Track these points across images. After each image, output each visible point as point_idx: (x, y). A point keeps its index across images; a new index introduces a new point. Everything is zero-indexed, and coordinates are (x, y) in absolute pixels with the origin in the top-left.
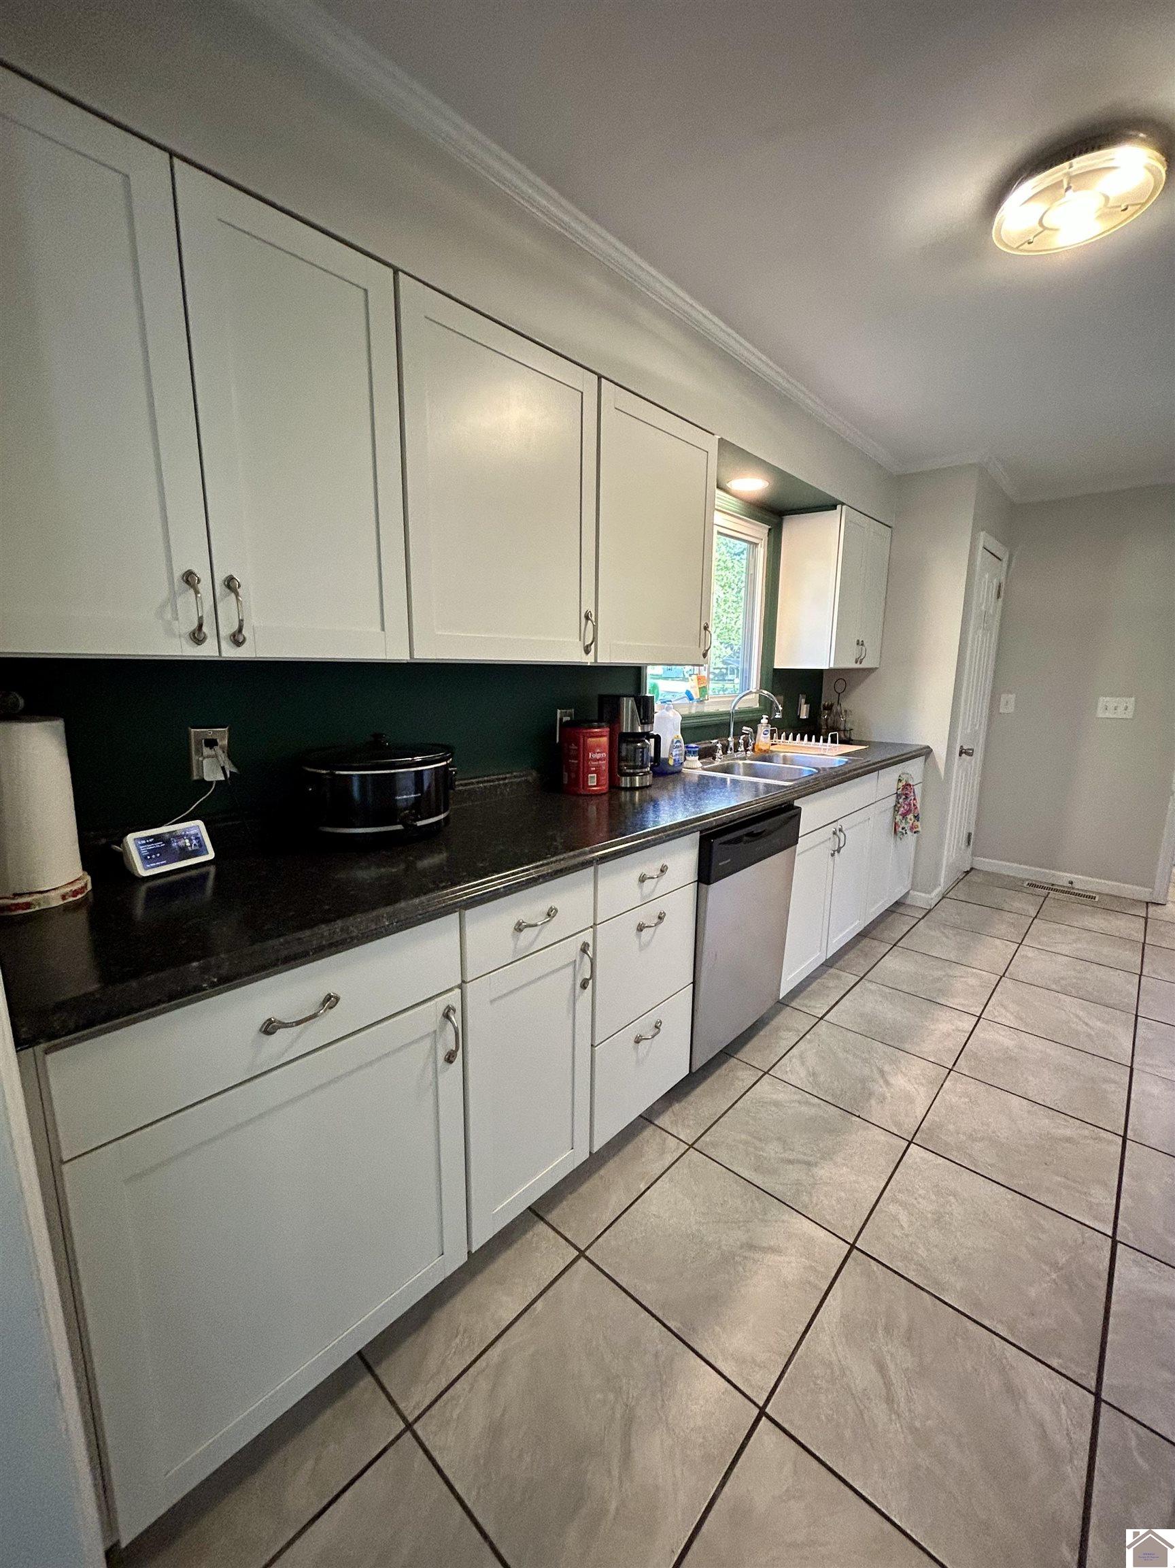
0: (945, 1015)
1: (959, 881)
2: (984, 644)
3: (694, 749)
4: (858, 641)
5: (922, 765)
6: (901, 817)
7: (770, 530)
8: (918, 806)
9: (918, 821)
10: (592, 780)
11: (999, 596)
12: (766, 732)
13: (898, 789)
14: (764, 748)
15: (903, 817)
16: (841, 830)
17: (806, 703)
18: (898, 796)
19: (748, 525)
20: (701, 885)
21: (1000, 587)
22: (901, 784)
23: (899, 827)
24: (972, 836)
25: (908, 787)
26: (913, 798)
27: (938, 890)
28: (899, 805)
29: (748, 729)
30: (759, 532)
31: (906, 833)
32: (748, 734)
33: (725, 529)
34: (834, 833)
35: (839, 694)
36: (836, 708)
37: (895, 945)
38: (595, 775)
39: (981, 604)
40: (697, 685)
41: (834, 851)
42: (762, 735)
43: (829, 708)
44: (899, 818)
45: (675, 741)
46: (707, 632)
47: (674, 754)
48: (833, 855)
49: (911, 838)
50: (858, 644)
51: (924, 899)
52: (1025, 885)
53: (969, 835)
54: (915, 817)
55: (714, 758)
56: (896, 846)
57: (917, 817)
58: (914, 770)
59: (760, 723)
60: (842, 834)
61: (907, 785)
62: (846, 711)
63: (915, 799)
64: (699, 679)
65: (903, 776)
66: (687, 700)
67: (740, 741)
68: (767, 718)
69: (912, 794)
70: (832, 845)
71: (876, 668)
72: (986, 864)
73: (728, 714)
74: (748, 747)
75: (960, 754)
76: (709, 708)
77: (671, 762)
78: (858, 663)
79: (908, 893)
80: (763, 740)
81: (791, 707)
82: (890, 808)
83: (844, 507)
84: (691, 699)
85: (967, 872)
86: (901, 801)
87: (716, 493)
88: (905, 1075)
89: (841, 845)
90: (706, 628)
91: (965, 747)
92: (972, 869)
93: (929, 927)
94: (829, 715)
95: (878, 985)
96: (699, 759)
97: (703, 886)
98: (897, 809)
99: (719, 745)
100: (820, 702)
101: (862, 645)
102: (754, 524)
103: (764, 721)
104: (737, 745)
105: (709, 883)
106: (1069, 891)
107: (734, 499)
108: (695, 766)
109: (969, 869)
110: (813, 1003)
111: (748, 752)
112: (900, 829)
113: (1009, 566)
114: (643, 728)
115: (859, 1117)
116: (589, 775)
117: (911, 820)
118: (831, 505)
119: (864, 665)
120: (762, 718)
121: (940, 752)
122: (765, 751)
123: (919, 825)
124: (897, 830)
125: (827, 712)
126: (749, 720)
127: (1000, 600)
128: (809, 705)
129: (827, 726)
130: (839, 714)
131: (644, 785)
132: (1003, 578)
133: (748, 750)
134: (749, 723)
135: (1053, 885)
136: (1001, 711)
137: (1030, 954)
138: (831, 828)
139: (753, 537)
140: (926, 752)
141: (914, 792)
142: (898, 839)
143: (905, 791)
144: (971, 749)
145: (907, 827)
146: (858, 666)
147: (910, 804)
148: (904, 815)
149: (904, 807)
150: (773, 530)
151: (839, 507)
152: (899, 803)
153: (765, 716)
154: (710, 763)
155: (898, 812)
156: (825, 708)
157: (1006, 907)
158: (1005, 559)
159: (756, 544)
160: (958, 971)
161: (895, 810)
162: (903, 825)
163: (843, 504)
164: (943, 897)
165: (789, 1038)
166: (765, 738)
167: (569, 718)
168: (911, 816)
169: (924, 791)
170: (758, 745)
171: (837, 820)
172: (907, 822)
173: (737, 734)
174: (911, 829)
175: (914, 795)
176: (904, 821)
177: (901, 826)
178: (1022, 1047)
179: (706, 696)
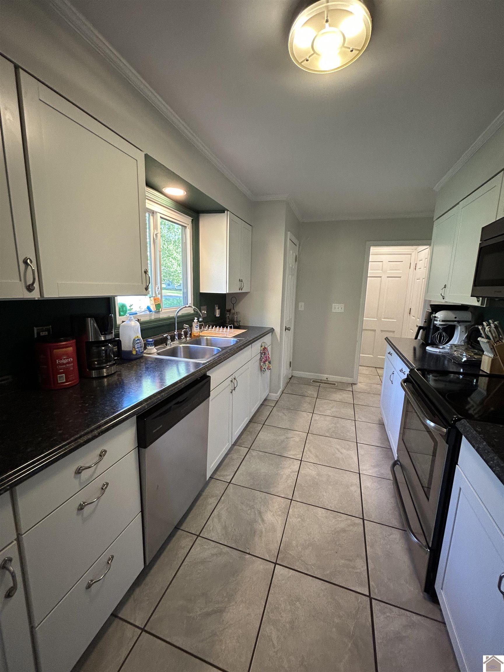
0: (288, 462)
1: (288, 383)
2: (292, 281)
3: (151, 342)
4: (240, 279)
5: (271, 336)
6: (263, 363)
7: (192, 220)
8: (270, 357)
9: (270, 364)
10: (62, 379)
11: (296, 261)
12: (197, 327)
13: (261, 350)
14: (196, 335)
15: (264, 363)
16: (235, 379)
17: (218, 309)
18: (261, 353)
19: (178, 215)
20: (140, 448)
21: (296, 257)
22: (262, 348)
23: (262, 368)
24: (292, 363)
25: (265, 349)
26: (267, 354)
27: (281, 390)
28: (262, 358)
29: (187, 326)
30: (187, 220)
31: (266, 371)
32: (187, 328)
33: (163, 215)
34: (232, 381)
35: (233, 304)
36: (232, 311)
37: (264, 424)
38: (64, 375)
39: (290, 264)
40: (154, 304)
41: (232, 390)
42: (195, 328)
43: (229, 311)
44: (262, 364)
45: (136, 339)
46: (147, 275)
47: (136, 347)
48: (231, 392)
49: (268, 372)
50: (240, 281)
51: (275, 396)
52: (311, 382)
53: (290, 362)
54: (269, 362)
55: (166, 345)
56: (261, 376)
57: (270, 362)
58: (267, 340)
59: (194, 322)
60: (235, 380)
61: (265, 348)
62: (237, 313)
63: (268, 354)
64: (155, 300)
65: (263, 344)
66: (148, 312)
67: (182, 333)
68: (197, 319)
69: (267, 352)
70: (231, 387)
71: (249, 292)
72: (298, 374)
73: (173, 318)
74: (187, 335)
75: (286, 329)
76: (163, 315)
77: (134, 353)
78: (241, 290)
79: (268, 394)
80: (196, 330)
81: (211, 311)
82: (258, 360)
83: (228, 212)
84: (150, 311)
85: (291, 378)
86: (262, 356)
87: (146, 188)
88: (271, 512)
89: (235, 386)
90: (146, 272)
91: (287, 327)
92: (292, 376)
93: (278, 411)
94: (229, 314)
95: (257, 451)
96: (155, 347)
97: (143, 450)
98: (261, 360)
99: (169, 337)
100: (226, 308)
101: (242, 281)
102: (182, 215)
103: (196, 320)
104: (180, 336)
105: (145, 447)
106: (327, 382)
107: (168, 199)
108: (153, 352)
109: (291, 377)
110: (225, 473)
111: (188, 338)
112: (263, 369)
113: (299, 247)
114: (105, 337)
115: (249, 554)
116: (58, 376)
117: (267, 364)
118: (221, 210)
119: (243, 291)
120: (195, 319)
121: (277, 330)
122: (197, 336)
123: (271, 366)
124: (262, 370)
125: (228, 313)
126: (188, 320)
127: (297, 262)
128: (220, 310)
129: (229, 320)
130: (234, 314)
131: (109, 374)
132: (297, 254)
133: (187, 337)
134: (186, 322)
135: (321, 380)
136: (299, 309)
137: (317, 418)
138: (230, 379)
139: (182, 222)
140: (272, 330)
141: (268, 351)
142: (263, 374)
143: (264, 351)
144: (289, 328)
145: (266, 368)
146: (240, 291)
147: (266, 357)
148: (264, 362)
149: (264, 358)
150: (194, 220)
151: (226, 212)
152: (262, 357)
153: (196, 318)
154: (164, 348)
155: (262, 361)
156: (228, 311)
157: (306, 394)
158: (298, 246)
159: (186, 227)
160: (290, 434)
161: (260, 360)
162: (264, 367)
163: (228, 210)
164: (282, 393)
165: (213, 501)
166: (196, 329)
167: (46, 333)
168: (267, 363)
169: (272, 348)
170: (193, 334)
171: (232, 374)
172: (266, 366)
173: (180, 328)
174: (268, 368)
175: (268, 352)
176: (264, 365)
177: (263, 367)
178: (319, 474)
179: (160, 309)
